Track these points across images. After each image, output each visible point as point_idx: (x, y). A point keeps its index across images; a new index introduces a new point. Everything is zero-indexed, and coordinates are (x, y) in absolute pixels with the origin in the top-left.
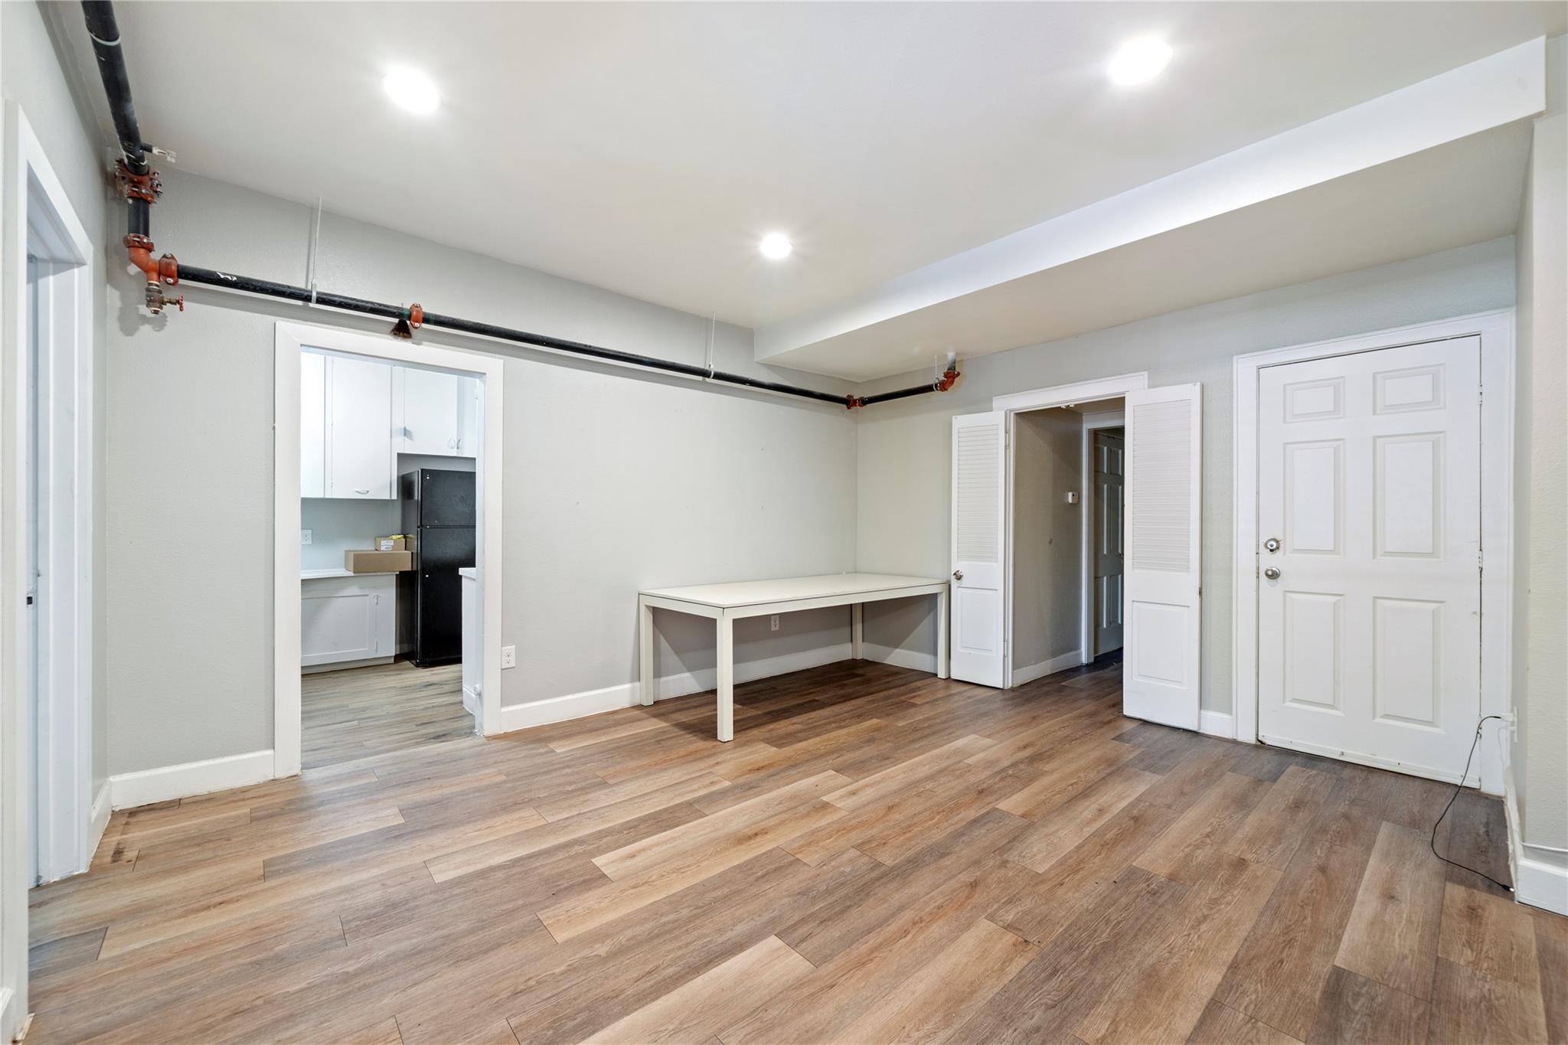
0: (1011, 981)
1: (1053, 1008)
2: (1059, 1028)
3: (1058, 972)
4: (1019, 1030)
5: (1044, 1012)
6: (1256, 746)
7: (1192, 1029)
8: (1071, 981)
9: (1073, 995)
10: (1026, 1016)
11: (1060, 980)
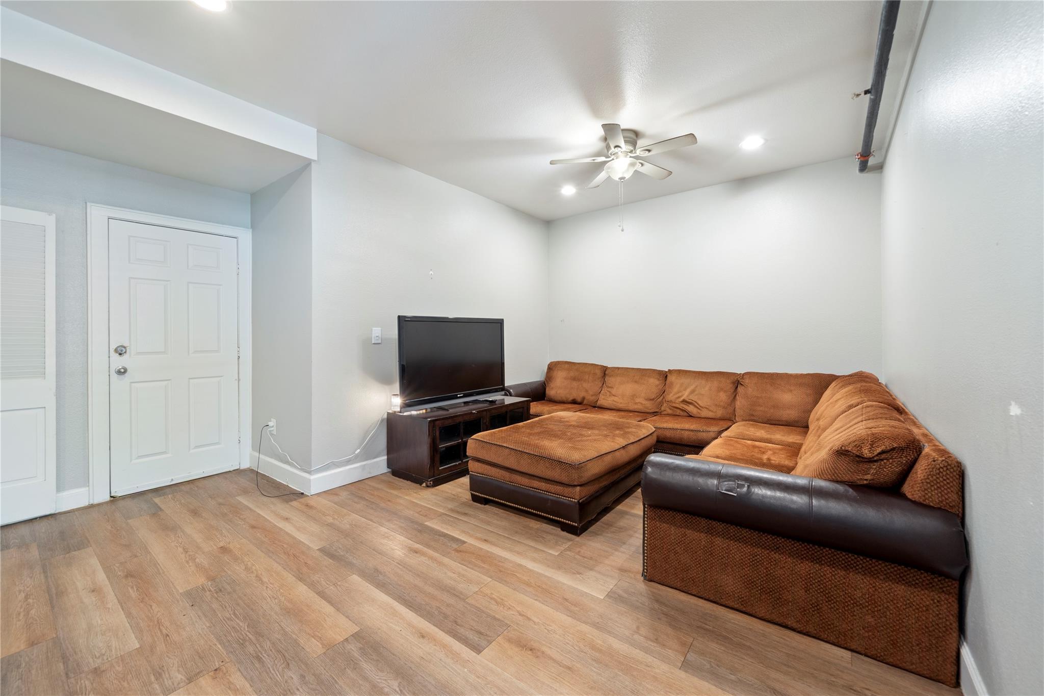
0: (251, 686)
1: (289, 665)
2: (306, 665)
3: (259, 656)
4: (299, 687)
5: (290, 670)
6: (111, 501)
7: (332, 607)
8: (271, 650)
9: (283, 652)
10: (289, 681)
11: (267, 657)
